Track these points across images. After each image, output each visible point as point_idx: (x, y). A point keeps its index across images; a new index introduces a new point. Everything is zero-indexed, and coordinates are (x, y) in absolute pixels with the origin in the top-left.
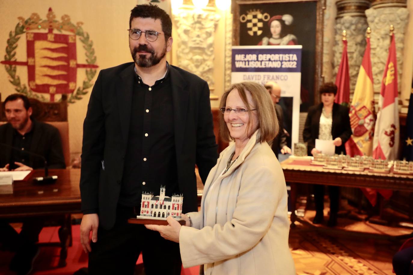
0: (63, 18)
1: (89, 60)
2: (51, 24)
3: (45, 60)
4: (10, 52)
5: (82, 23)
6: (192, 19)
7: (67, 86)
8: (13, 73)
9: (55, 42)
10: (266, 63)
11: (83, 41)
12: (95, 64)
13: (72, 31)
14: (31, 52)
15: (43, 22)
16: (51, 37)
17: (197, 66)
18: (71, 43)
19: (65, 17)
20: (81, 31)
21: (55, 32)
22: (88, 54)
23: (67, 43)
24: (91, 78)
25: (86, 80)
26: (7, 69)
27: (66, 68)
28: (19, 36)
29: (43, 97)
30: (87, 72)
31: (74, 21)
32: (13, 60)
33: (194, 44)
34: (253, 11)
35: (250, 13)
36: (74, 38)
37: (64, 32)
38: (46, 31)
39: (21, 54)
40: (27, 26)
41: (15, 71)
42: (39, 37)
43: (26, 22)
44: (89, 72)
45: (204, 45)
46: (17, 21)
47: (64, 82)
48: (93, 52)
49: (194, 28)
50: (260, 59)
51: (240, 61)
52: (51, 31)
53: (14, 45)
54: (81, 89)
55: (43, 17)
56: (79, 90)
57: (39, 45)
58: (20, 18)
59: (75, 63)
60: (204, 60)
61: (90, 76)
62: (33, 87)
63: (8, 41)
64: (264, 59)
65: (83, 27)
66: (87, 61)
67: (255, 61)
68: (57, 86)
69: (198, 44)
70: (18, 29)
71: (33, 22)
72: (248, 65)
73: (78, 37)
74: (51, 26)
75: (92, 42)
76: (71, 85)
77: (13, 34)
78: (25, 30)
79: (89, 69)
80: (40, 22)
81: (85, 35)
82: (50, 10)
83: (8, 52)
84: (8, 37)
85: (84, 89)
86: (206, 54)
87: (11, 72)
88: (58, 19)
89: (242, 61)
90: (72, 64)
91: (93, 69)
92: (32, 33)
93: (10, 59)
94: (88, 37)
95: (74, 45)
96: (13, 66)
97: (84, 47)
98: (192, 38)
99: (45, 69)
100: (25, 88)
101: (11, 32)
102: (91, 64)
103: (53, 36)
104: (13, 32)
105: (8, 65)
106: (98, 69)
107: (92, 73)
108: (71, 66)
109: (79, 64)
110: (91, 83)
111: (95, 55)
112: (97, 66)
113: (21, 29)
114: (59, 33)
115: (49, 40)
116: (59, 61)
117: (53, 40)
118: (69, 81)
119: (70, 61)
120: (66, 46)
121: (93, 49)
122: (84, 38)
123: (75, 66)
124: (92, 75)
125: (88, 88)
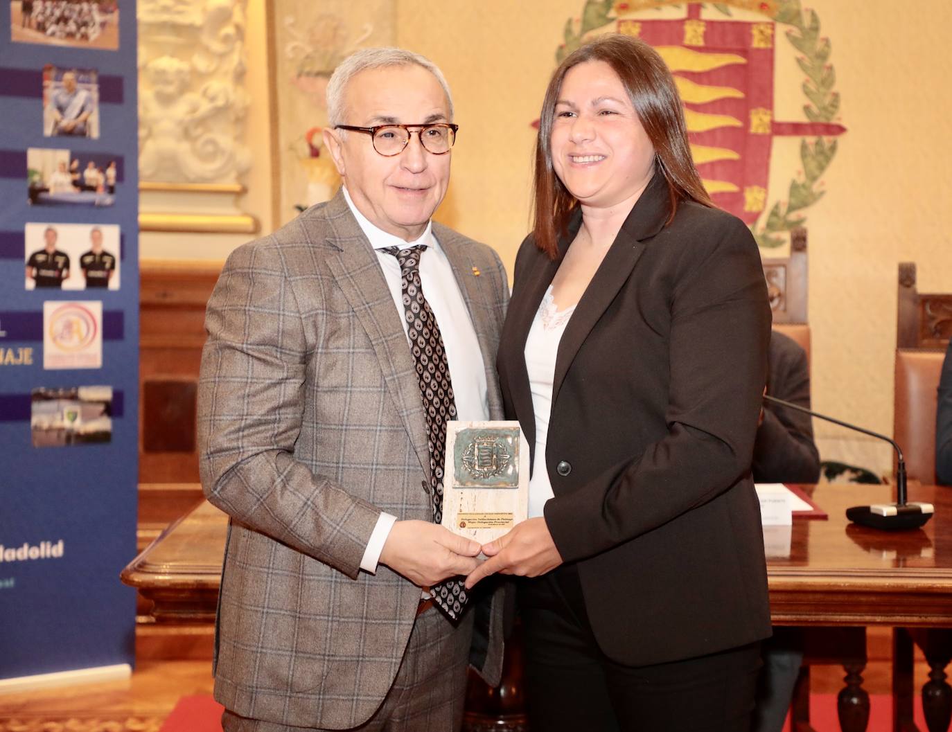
1: (815, 109)
7: (737, 198)
9: (706, 49)
11: (795, 42)
12: (834, 121)
13: (763, 6)
16: (694, 33)
18: (758, 50)
20: (794, 5)
21: (710, 13)
22: (812, 87)
23: (744, 52)
24: (816, 172)
25: (801, 179)
27: (738, 137)
28: (594, 33)
30: (804, 147)
36: (769, 32)
37: (738, 15)
38: (680, 13)
42: (659, 33)
44: (812, 149)
47: (730, 187)
48: (828, 81)
52: (694, 11)
54: (783, 210)
56: (774, 213)
59: (767, 119)
61: (813, 165)
66: (807, 109)
70: (594, 10)
73: (781, 29)
75: (827, 42)
76: (752, 198)
77: (576, 29)
78: (614, 13)
79: (811, 139)
81: (807, 21)
84: (560, 40)
85: (791, 208)
90: (759, 122)
91: (826, 139)
92: (636, 21)
94: (815, 29)
95: (769, 55)
97: (799, 61)
101: (570, 22)
102: (822, 120)
103: (701, 29)
104: (577, 21)
106: (841, 140)
107: (822, 152)
108: (753, 130)
109: (780, 125)
110: (816, 188)
111: (835, 89)
112: (841, 130)
113: (603, 11)
114: (720, 17)
115: (687, 42)
116: (714, 112)
117: (701, 43)
118: (743, 183)
119: (753, 112)
120: (740, 60)
121: (830, 68)
122: (801, 29)
123: (768, 131)
124: (821, 158)
125: (804, 204)
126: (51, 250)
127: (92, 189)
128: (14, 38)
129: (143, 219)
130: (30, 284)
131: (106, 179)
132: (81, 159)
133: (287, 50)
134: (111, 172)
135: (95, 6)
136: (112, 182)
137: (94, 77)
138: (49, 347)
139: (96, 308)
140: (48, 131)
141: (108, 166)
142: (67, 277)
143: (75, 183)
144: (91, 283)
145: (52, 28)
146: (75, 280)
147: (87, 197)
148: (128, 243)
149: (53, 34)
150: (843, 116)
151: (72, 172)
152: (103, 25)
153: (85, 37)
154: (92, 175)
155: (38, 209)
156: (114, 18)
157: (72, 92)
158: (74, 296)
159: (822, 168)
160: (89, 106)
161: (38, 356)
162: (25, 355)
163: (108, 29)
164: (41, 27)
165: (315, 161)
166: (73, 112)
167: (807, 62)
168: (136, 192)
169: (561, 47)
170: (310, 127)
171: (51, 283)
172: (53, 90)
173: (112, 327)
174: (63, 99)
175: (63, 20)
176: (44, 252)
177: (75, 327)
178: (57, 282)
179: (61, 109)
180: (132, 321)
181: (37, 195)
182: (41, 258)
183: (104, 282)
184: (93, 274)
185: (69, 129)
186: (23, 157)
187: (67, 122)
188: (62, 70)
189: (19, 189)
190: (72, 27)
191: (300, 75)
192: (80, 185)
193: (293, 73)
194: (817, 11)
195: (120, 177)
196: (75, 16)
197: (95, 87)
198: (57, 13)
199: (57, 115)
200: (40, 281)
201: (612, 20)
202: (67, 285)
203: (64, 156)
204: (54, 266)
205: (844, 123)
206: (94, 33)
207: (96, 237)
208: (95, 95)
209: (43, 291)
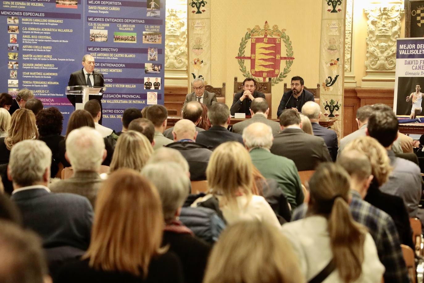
0: (273, 27)
1: (289, 55)
2: (266, 32)
3: (262, 55)
4: (242, 51)
5: (285, 30)
6: (380, 11)
7: (274, 71)
8: (242, 64)
10: (422, 51)
11: (285, 42)
12: (292, 57)
13: (279, 35)
14: (253, 51)
15: (261, 31)
16: (265, 40)
17: (382, 52)
18: (278, 43)
19: (275, 27)
20: (284, 35)
21: (269, 36)
22: (288, 50)
23: (275, 44)
25: (286, 68)
26: (239, 62)
27: (274, 60)
28: (247, 40)
29: (259, 80)
30: (287, 62)
31: (280, 29)
32: (242, 56)
33: (380, 33)
34: (421, 7)
35: (419, 9)
36: (280, 40)
37: (274, 37)
38: (263, 36)
39: (247, 52)
40: (252, 34)
41: (243, 63)
42: (259, 40)
43: (252, 31)
45: (390, 33)
46: (247, 31)
47: (272, 69)
48: (291, 49)
49: (381, 19)
50: (418, 48)
51: (402, 50)
52: (266, 36)
53: (244, 47)
54: (283, 74)
55: (262, 27)
56: (281, 75)
57: (258, 45)
58: (248, 29)
59: (279, 56)
60: (389, 46)
61: (288, 65)
62: (253, 73)
63: (240, 45)
64: (421, 48)
65: (286, 32)
66: (287, 54)
67: (414, 49)
68: (268, 72)
69: (383, 32)
70: (247, 36)
71: (256, 31)
72: (409, 52)
73: (282, 39)
74: (266, 33)
75: (291, 42)
76: (277, 71)
77: (244, 39)
78: (250, 37)
79: (288, 60)
80: (260, 31)
81: (287, 38)
82: (266, 22)
83: (240, 51)
85: (284, 74)
86: (392, 41)
87: (241, 64)
88: (271, 28)
89: (404, 50)
90: (278, 57)
91: (291, 60)
92: (255, 38)
93: (241, 55)
94: (289, 39)
95: (280, 44)
96: (243, 60)
97: (285, 45)
98: (379, 28)
99: (261, 61)
100: (249, 73)
102: (290, 57)
103: (267, 39)
105: (239, 59)
106: (294, 60)
107: (290, 63)
108: (277, 59)
109: (282, 57)
110: (289, 70)
111: (292, 51)
112: (294, 58)
113: (249, 36)
114: (271, 37)
115: (264, 42)
116: (269, 55)
117: (267, 42)
118: (275, 69)
119: (277, 55)
120: (275, 45)
121: (292, 46)
122: (286, 39)
123: (280, 59)
124: (290, 64)
125: (287, 73)
126: (149, 82)
127: (156, 70)
128: (143, 43)
129: (165, 76)
130: (145, 88)
131: (159, 69)
132: (154, 65)
133: (191, 44)
134: (159, 67)
135: (157, 36)
136: (160, 69)
137: (157, 49)
138: (148, 100)
139: (156, 93)
140: (148, 60)
141: (159, 66)
142: (151, 87)
143: (153, 69)
144: (155, 88)
145: (150, 40)
146: (153, 88)
147: (155, 72)
148: (162, 81)
149: (150, 42)
150: (294, 56)
151: (152, 67)
152: (159, 39)
153: (155, 42)
154: (156, 68)
155: (146, 74)
156: (161, 38)
157: (153, 52)
158: (153, 91)
159: (290, 66)
160: (156, 55)
161: (146, 102)
162: (144, 102)
163: (159, 40)
164: (148, 40)
165: (195, 65)
166: (153, 56)
167: (287, 45)
168: (164, 70)
169: (241, 43)
170: (195, 58)
171: (148, 88)
172: (149, 52)
173: (159, 97)
174: (151, 54)
175: (152, 39)
176: (147, 82)
177: (153, 97)
178: (149, 88)
179: (151, 55)
180: (163, 96)
181: (146, 72)
182: (147, 83)
183: (158, 88)
184: (156, 87)
185: (152, 59)
186: (144, 65)
187: (152, 58)
188: (151, 48)
189: (143, 70)
190: (153, 40)
191: (193, 49)
192: (154, 70)
193: (192, 49)
194: (289, 36)
195: (161, 68)
196: (154, 38)
197: (157, 51)
198: (151, 38)
199: (150, 57)
200: (146, 88)
201: (250, 38)
202: (151, 89)
203: (151, 64)
204: (149, 85)
205: (294, 57)
206: (157, 41)
207: (157, 79)
208: (157, 53)
209: (147, 90)
